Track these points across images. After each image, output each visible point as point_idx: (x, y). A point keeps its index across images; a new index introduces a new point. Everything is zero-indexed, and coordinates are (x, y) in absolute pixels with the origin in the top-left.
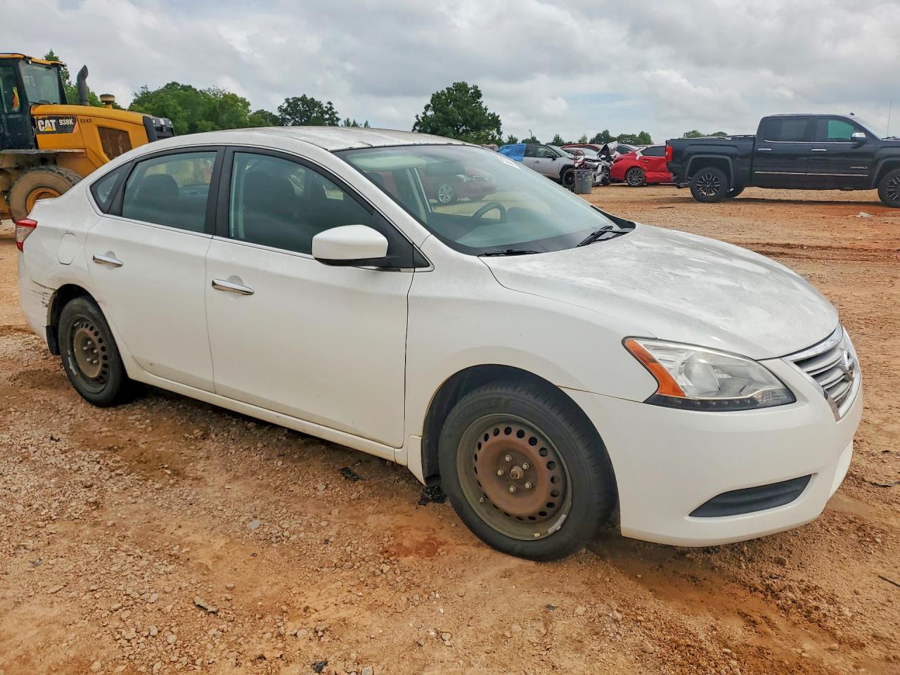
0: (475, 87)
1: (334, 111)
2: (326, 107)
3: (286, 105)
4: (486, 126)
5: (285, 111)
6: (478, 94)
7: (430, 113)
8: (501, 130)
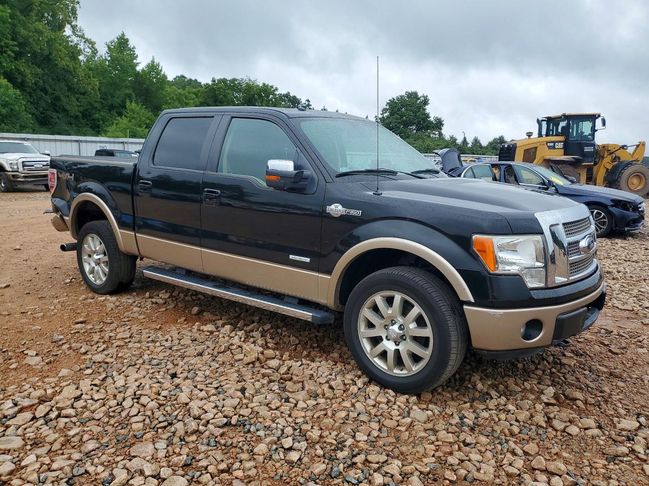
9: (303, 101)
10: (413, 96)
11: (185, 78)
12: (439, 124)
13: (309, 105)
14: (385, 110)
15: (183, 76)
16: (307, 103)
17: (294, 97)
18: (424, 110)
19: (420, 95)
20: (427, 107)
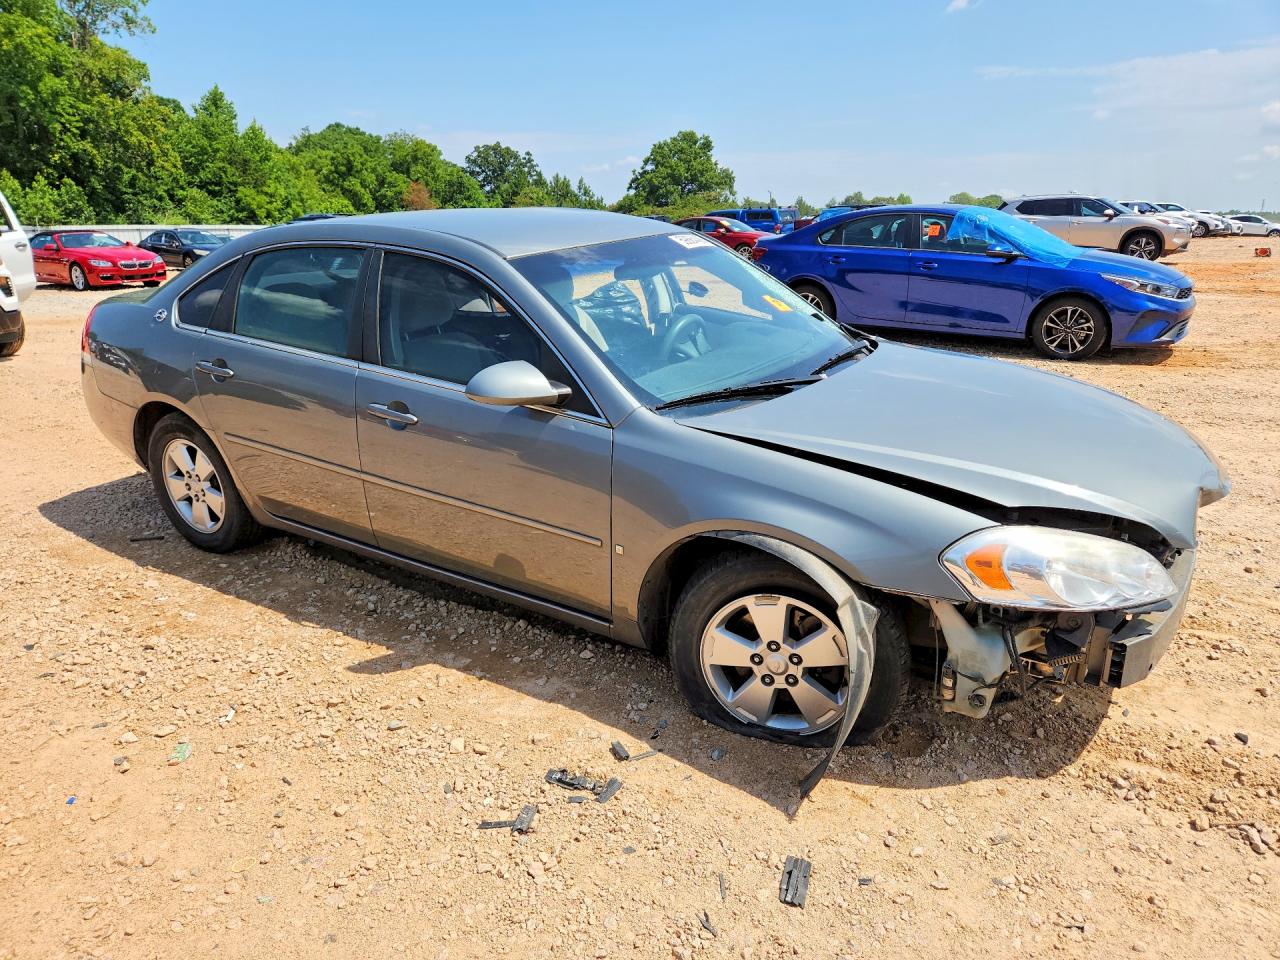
0: (706, 138)
1: (534, 163)
2: (525, 159)
3: (476, 154)
4: (717, 184)
5: (474, 162)
6: (707, 146)
7: (649, 167)
8: (735, 189)
9: (522, 154)
10: (689, 138)
11: (343, 127)
12: (727, 180)
13: (530, 161)
14: (646, 162)
15: (338, 125)
16: (527, 157)
17: (508, 148)
18: (709, 159)
19: (699, 135)
20: (712, 152)
